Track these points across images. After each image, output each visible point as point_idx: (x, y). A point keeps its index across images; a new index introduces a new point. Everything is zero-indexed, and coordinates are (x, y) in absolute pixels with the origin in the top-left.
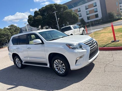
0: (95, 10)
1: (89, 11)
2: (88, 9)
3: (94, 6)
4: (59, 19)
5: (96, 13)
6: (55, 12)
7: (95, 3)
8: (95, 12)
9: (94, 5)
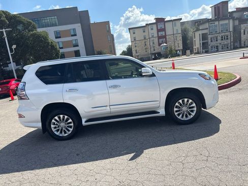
0: (74, 42)
1: (62, 42)
2: (60, 37)
3: (72, 36)
4: (14, 47)
5: (76, 49)
6: (4, 30)
7: (74, 30)
8: (74, 46)
9: (73, 34)
